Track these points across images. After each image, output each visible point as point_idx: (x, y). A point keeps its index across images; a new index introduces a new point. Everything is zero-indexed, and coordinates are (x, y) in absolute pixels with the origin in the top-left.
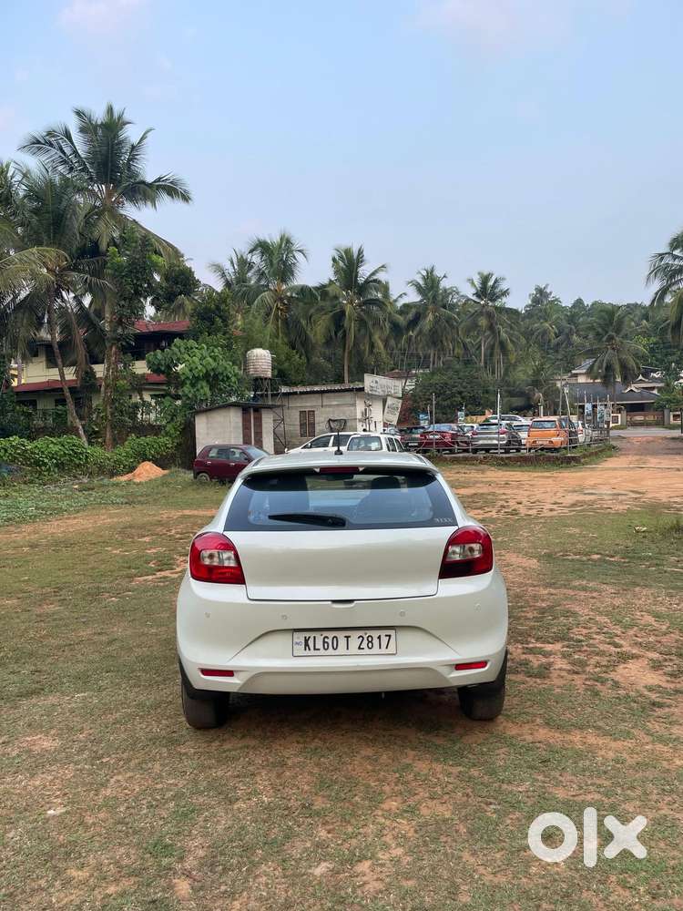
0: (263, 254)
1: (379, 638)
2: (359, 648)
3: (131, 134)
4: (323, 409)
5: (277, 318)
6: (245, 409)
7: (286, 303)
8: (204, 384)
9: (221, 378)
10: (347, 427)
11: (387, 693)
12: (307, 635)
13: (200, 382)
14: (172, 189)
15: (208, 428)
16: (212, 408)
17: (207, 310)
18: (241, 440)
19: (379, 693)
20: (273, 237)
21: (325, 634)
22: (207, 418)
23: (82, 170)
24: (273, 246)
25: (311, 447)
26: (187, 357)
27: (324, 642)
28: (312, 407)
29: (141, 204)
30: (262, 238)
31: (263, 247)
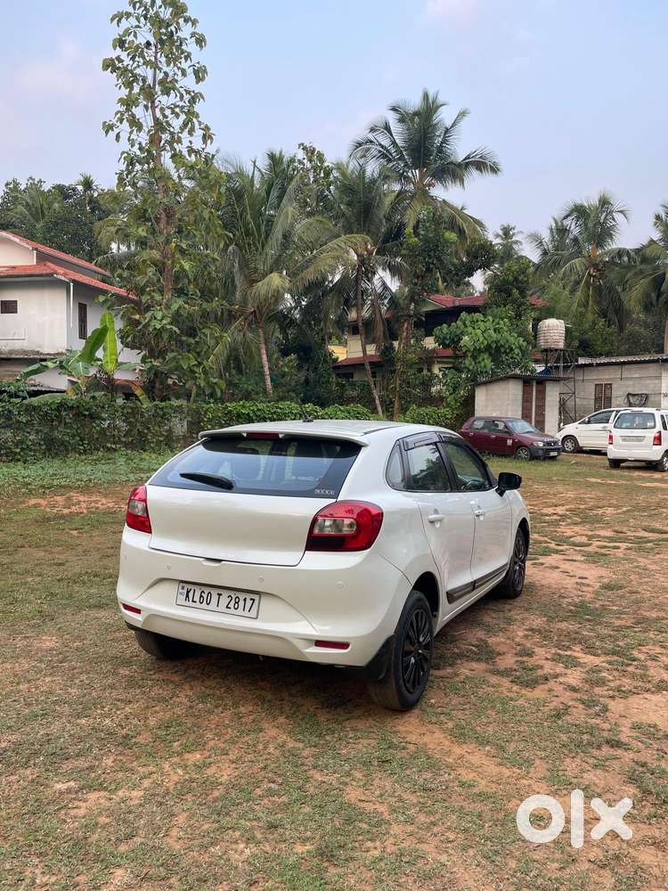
0: (578, 218)
1: (245, 600)
2: (227, 607)
3: (445, 116)
4: (622, 383)
5: (588, 284)
6: (527, 382)
7: (600, 268)
8: (486, 356)
9: (502, 350)
10: (649, 403)
11: (263, 656)
12: (189, 587)
13: (482, 354)
14: (481, 164)
15: (487, 400)
16: (494, 380)
17: (506, 282)
18: (520, 413)
19: (257, 656)
20: (589, 198)
21: (203, 589)
22: (487, 390)
23: (399, 159)
24: (590, 208)
25: (589, 422)
26: (470, 329)
27: (201, 596)
28: (609, 379)
29: (449, 183)
30: (579, 202)
31: (579, 212)
